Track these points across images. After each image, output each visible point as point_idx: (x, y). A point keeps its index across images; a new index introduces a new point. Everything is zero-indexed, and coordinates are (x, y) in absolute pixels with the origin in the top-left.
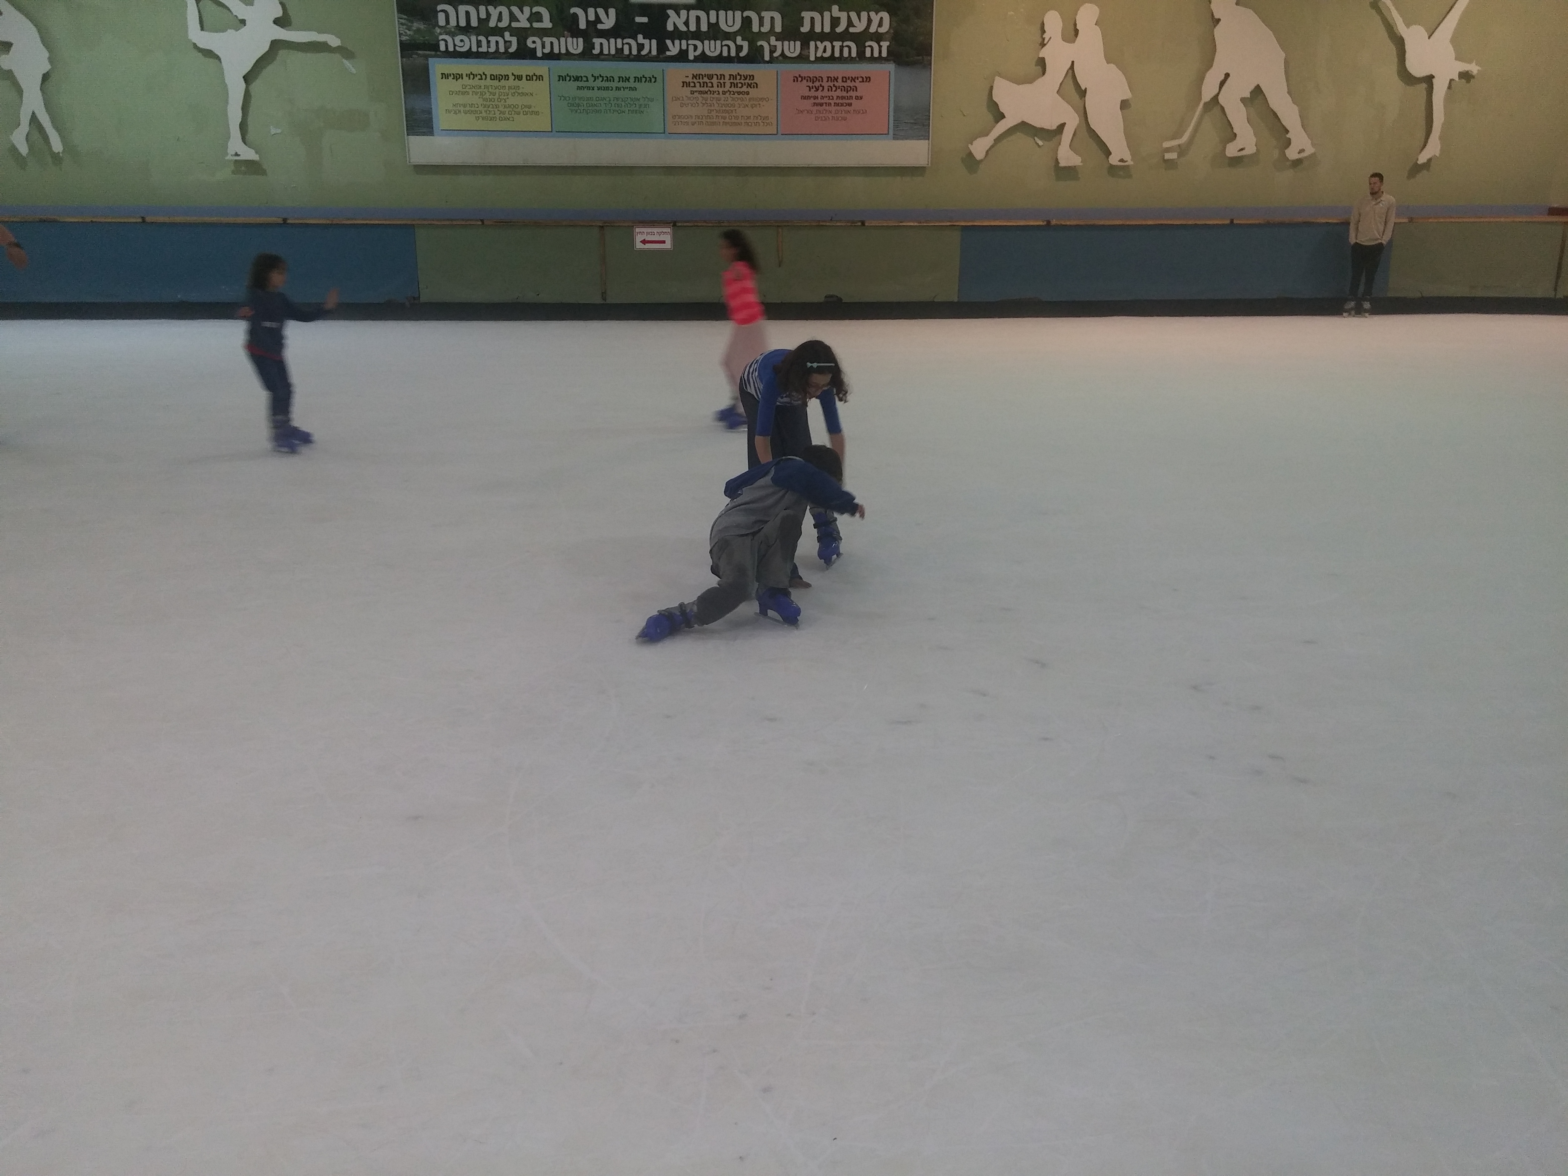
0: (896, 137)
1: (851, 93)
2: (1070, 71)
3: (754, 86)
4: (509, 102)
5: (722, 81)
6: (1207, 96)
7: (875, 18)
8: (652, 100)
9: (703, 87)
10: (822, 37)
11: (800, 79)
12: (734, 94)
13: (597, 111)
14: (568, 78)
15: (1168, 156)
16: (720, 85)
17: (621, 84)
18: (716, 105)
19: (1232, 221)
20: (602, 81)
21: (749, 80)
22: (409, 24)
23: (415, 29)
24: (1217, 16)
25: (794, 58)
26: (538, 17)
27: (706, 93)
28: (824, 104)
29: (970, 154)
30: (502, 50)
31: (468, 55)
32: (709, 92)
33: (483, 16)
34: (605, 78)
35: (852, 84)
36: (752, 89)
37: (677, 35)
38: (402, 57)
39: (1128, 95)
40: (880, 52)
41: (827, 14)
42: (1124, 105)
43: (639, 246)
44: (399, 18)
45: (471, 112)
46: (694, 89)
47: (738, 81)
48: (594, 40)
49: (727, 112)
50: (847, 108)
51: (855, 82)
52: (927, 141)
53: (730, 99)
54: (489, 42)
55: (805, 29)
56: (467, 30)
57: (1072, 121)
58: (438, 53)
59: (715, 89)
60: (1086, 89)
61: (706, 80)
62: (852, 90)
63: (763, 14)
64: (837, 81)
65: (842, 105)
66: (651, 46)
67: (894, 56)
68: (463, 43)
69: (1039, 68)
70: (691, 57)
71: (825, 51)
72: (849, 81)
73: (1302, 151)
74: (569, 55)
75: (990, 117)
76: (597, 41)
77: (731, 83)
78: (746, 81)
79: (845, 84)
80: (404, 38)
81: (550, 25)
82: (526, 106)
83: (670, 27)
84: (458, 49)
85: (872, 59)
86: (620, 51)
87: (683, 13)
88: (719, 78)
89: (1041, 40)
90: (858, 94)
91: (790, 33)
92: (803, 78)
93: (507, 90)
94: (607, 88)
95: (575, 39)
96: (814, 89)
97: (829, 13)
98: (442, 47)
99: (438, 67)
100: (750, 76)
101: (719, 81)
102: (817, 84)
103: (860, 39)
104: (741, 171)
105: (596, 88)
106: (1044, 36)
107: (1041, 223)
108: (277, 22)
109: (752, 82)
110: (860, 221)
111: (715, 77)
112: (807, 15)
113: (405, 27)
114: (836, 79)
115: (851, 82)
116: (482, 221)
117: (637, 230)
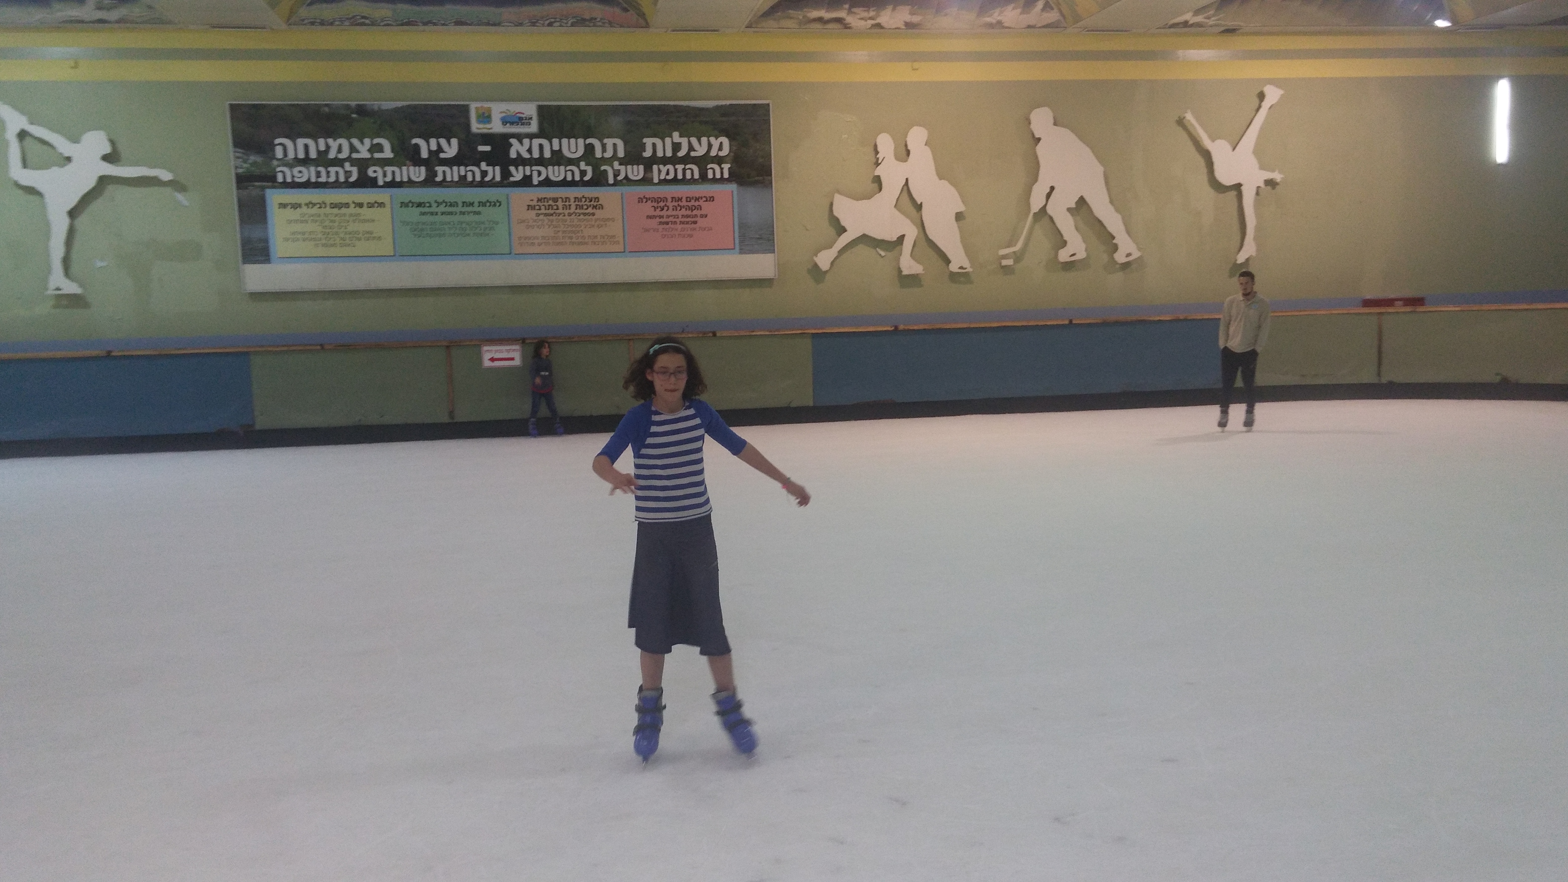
0: (742, 251)
1: (695, 212)
2: (905, 188)
3: (599, 207)
4: (350, 229)
5: (567, 203)
6: (1036, 206)
7: (715, 143)
8: (497, 223)
9: (549, 209)
10: (665, 161)
11: (644, 200)
12: (579, 216)
13: (440, 236)
14: (410, 205)
15: (1005, 262)
16: (565, 207)
17: (465, 209)
18: (563, 226)
19: (1071, 321)
20: (446, 206)
21: (595, 202)
22: (245, 157)
23: (250, 161)
24: (1037, 136)
25: (637, 180)
26: (379, 148)
27: (552, 215)
28: (670, 223)
29: (816, 266)
30: (342, 179)
31: (307, 185)
32: (554, 215)
33: (322, 148)
34: (449, 204)
35: (697, 204)
36: (598, 210)
37: (520, 161)
38: (238, 188)
39: (961, 208)
40: (722, 173)
41: (668, 141)
42: (959, 217)
43: (487, 363)
44: (235, 152)
45: (311, 239)
46: (539, 212)
47: (583, 203)
48: (437, 168)
49: (573, 232)
50: (693, 226)
51: (699, 201)
52: (773, 254)
53: (576, 221)
54: (328, 172)
55: (648, 153)
56: (306, 161)
57: (911, 233)
58: (276, 184)
59: (560, 211)
60: (921, 203)
61: (551, 202)
62: (696, 210)
63: (606, 141)
64: (682, 202)
65: (687, 223)
66: (494, 173)
67: (735, 177)
68: (300, 175)
69: (876, 185)
70: (535, 182)
71: (668, 174)
72: (693, 201)
73: (1129, 255)
74: (411, 183)
75: (832, 232)
76: (440, 169)
77: (577, 205)
78: (592, 203)
79: (690, 204)
80: (240, 171)
81: (391, 155)
82: (368, 233)
83: (513, 155)
84: (297, 180)
85: (714, 180)
86: (463, 178)
87: (526, 141)
88: (564, 200)
89: (875, 160)
90: (703, 212)
91: (633, 157)
92: (647, 199)
93: (347, 218)
94: (451, 213)
95: (417, 167)
96: (659, 209)
97: (670, 139)
98: (280, 178)
99: (275, 197)
100: (595, 198)
101: (563, 203)
102: (662, 204)
103: (703, 162)
104: (592, 288)
105: (439, 214)
106: (878, 156)
107: (889, 329)
108: (106, 158)
109: (598, 203)
110: (710, 332)
111: (560, 200)
112: (648, 142)
113: (241, 160)
114: (680, 199)
115: (695, 201)
116: (321, 345)
117: (486, 348)
